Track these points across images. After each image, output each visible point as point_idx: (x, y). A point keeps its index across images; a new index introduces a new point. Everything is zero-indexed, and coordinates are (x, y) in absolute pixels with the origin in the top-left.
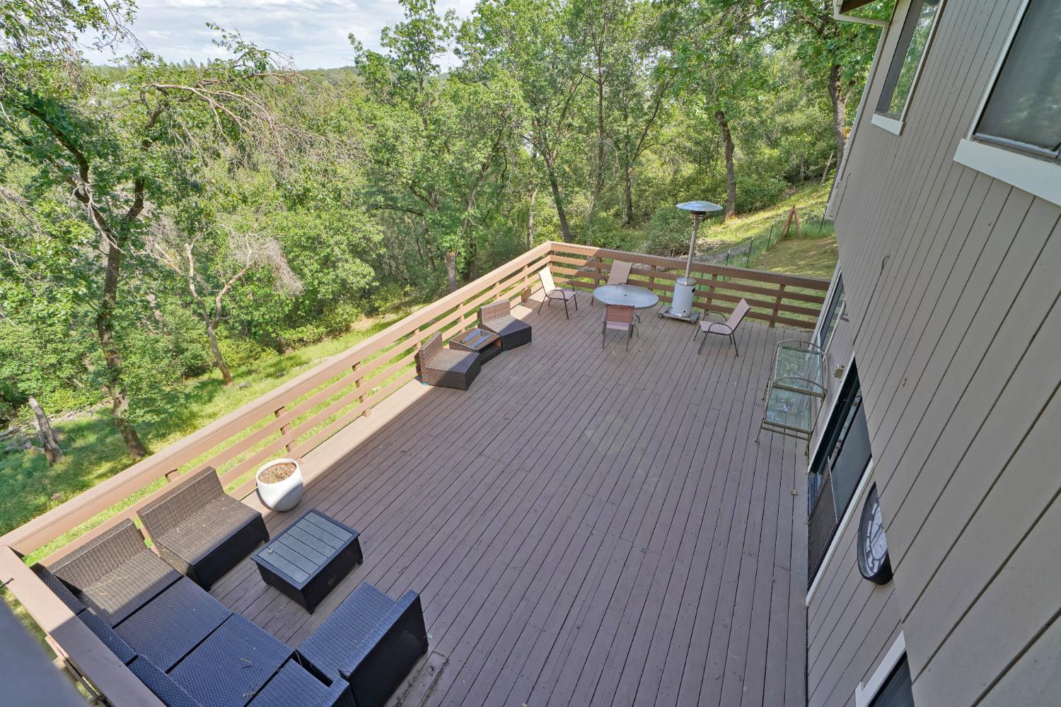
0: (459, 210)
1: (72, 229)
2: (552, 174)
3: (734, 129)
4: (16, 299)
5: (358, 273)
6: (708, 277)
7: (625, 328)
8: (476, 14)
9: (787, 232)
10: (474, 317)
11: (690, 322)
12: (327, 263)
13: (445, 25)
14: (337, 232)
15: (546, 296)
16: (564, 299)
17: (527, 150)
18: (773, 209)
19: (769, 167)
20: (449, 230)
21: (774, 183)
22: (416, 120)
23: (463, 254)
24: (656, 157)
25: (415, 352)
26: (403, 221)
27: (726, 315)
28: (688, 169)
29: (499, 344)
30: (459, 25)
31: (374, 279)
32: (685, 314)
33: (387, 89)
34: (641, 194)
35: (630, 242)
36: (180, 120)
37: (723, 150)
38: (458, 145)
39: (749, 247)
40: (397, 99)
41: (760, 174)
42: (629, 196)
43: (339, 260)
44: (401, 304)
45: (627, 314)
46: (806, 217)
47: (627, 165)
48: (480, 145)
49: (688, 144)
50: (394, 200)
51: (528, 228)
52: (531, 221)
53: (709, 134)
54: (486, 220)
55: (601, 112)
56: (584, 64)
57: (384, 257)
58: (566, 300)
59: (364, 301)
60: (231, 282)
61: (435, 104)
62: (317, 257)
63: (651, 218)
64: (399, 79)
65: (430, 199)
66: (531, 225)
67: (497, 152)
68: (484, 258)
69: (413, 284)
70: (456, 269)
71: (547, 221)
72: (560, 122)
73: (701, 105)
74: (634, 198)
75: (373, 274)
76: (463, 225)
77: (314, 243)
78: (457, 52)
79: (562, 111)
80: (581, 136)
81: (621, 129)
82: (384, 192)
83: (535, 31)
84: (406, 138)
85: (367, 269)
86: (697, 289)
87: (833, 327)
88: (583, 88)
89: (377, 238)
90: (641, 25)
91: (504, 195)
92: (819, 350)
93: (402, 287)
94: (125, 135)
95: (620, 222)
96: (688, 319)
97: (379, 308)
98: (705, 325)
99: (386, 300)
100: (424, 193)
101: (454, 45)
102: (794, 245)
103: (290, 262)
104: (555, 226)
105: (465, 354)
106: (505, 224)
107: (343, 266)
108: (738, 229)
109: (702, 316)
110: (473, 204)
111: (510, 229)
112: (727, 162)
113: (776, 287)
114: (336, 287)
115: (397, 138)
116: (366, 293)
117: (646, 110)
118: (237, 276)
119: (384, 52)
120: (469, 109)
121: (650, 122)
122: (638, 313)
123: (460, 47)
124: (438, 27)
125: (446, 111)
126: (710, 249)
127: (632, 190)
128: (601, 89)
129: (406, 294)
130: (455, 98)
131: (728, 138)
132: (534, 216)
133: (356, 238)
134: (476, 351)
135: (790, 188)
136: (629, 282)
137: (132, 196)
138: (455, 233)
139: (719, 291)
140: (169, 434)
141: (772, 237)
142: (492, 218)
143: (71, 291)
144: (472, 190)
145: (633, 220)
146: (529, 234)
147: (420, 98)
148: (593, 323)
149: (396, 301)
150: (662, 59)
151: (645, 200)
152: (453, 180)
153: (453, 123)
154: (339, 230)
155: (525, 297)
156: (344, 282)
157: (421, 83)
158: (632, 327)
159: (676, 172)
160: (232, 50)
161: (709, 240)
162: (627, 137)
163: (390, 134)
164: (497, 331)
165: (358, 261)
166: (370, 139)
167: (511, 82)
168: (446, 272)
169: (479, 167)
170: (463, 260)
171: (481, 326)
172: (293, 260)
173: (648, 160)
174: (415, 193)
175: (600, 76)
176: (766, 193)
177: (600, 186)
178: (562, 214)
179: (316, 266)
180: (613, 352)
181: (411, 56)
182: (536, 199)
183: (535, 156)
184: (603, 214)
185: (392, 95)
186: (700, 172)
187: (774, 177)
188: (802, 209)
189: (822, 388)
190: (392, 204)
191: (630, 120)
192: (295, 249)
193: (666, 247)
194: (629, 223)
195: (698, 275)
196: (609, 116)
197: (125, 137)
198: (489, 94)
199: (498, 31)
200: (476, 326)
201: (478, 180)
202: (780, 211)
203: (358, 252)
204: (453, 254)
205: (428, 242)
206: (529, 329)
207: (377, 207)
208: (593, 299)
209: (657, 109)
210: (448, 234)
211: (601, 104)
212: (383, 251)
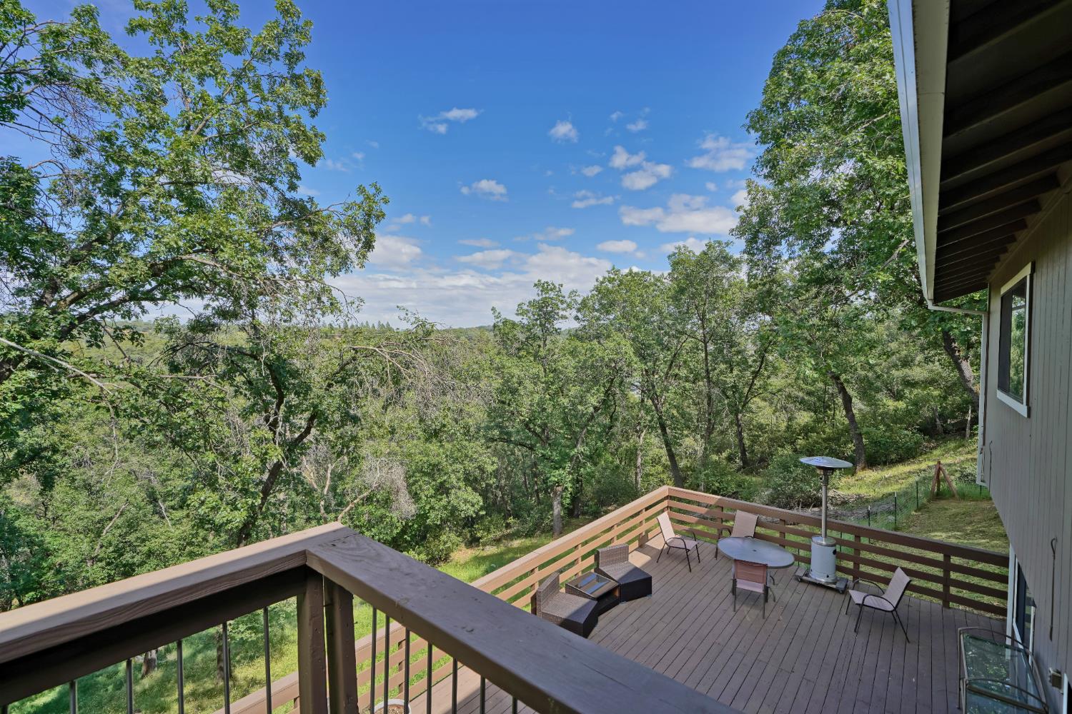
0: (568, 447)
1: (269, 451)
2: (660, 418)
3: (847, 381)
4: (210, 505)
5: (468, 501)
6: (848, 537)
7: (759, 589)
8: (594, 292)
9: (939, 489)
10: (591, 560)
11: (836, 590)
12: (443, 489)
13: (569, 300)
14: (456, 460)
15: (666, 543)
16: (686, 549)
17: (635, 395)
18: (914, 463)
19: (897, 418)
20: (558, 465)
21: (907, 436)
22: (537, 369)
23: (570, 489)
24: (767, 403)
25: (532, 594)
26: (513, 454)
27: (882, 586)
28: (804, 418)
29: (617, 594)
30: (579, 300)
31: (482, 508)
32: (830, 580)
33: (516, 345)
34: (754, 440)
35: (749, 488)
36: (362, 370)
37: (839, 400)
38: (574, 390)
39: (894, 504)
40: (522, 353)
41: (888, 426)
42: (741, 439)
43: (453, 487)
44: (503, 536)
45: (760, 573)
46: (958, 475)
47: (737, 412)
48: (593, 391)
49: (801, 394)
50: (509, 434)
51: (636, 467)
52: (639, 460)
53: (821, 385)
54: (594, 457)
55: (707, 365)
56: (689, 327)
57: (491, 486)
58: (688, 550)
59: (466, 531)
60: (355, 501)
61: (555, 357)
62: (434, 483)
63: (769, 464)
64: (527, 339)
65: (543, 436)
66: (639, 464)
67: (608, 396)
68: (590, 495)
69: (517, 516)
70: (562, 504)
71: (656, 461)
72: (667, 373)
73: (810, 366)
74: (747, 443)
75: (481, 504)
76: (571, 461)
77: (434, 470)
78: (577, 318)
79: (668, 363)
80: (688, 385)
81: (728, 380)
82: (501, 427)
83: (643, 303)
84: (527, 383)
85: (477, 499)
86: (838, 550)
87: (1030, 616)
88: (688, 346)
89: (490, 468)
90: (739, 298)
91: (612, 434)
92: (1021, 647)
93: (505, 518)
94: (318, 379)
95: (734, 466)
96: (834, 586)
97: (480, 538)
98: (857, 597)
99: (488, 531)
100: (538, 430)
101: (574, 313)
102: (953, 507)
103: (409, 486)
104: (665, 467)
105: (583, 601)
106: (612, 462)
107: (456, 494)
108: (875, 483)
109: (851, 584)
110: (583, 442)
111: (617, 467)
112: (847, 412)
113: (939, 557)
114: (444, 514)
115: (520, 383)
116: (470, 522)
117: (750, 363)
118: (362, 496)
119: (517, 319)
120: (585, 361)
121: (756, 374)
122: (772, 572)
123: (579, 315)
124: (562, 302)
125: (565, 362)
126: (844, 503)
127: (745, 435)
128: (706, 347)
129: (508, 526)
130: (573, 353)
131: (842, 390)
132: (643, 456)
133: (471, 467)
134: (593, 599)
135: (929, 441)
136: (756, 536)
137: (304, 424)
138: (564, 468)
139: (865, 555)
140: (258, 657)
141: (920, 495)
142: (599, 456)
143: (250, 502)
144: (582, 429)
145: (748, 465)
146: (636, 473)
147: (542, 353)
148: (720, 580)
149: (499, 534)
150: (762, 324)
151: (759, 445)
152: (564, 420)
153: (571, 373)
154: (457, 459)
155: (642, 542)
156: (454, 509)
157: (545, 341)
158: (766, 589)
159: (790, 419)
160: (410, 323)
161: (842, 493)
162: (735, 387)
163: (515, 380)
164: (616, 578)
165: (469, 489)
166: (497, 383)
167: (623, 342)
168: (551, 507)
169: (591, 409)
170: (569, 496)
171: (598, 570)
172: (414, 484)
173: (758, 407)
174: (529, 429)
175: (705, 336)
176: (901, 445)
177: (710, 430)
178: (672, 456)
179: (432, 492)
180: (748, 618)
181: (538, 322)
182: (644, 439)
183: (643, 401)
184: (715, 457)
185: (519, 349)
186: (818, 421)
187: (906, 429)
188: (950, 465)
189: (1040, 700)
190: (506, 437)
191: (735, 372)
192: (417, 474)
193: (791, 496)
194: (744, 468)
195: (835, 534)
196: (715, 369)
197: (317, 380)
198: (603, 350)
199: (612, 304)
200: (593, 571)
201: (589, 420)
202: (923, 466)
203: (470, 481)
204: (560, 489)
205: (535, 475)
206: (649, 580)
207: (493, 440)
208: (717, 549)
209: (762, 363)
210: (557, 469)
211: (706, 359)
212: (492, 481)
